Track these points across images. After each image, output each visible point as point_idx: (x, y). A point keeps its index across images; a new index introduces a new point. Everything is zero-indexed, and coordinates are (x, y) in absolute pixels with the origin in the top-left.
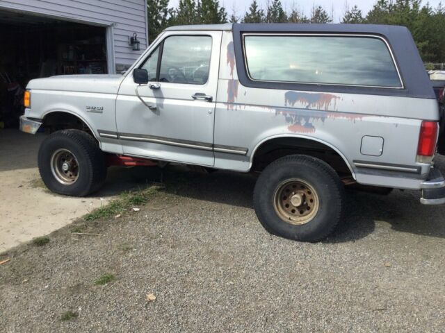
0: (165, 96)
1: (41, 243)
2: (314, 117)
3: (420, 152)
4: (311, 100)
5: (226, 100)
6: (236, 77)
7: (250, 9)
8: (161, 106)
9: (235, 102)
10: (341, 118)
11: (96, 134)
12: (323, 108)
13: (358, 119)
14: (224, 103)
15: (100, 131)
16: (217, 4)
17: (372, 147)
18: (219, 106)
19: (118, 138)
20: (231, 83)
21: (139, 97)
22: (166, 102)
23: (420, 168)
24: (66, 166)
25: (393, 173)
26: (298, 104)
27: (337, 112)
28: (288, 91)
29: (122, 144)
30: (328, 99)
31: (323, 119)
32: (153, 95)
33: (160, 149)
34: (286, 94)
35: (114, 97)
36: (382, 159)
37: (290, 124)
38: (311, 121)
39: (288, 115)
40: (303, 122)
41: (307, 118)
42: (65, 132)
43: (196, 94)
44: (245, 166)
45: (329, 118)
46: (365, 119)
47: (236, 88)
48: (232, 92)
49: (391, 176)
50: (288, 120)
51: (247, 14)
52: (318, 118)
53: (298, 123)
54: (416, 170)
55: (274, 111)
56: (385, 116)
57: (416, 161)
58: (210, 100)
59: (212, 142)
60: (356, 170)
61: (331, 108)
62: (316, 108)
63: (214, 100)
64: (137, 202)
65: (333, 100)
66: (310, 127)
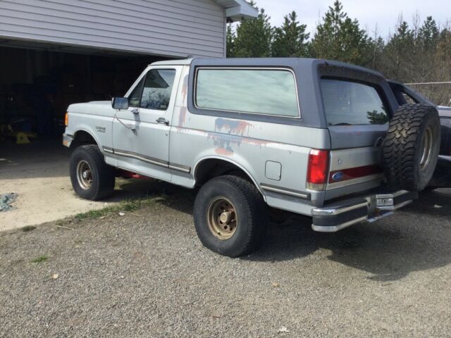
0: (141, 120)
1: (28, 229)
2: (233, 142)
3: (309, 179)
4: (233, 126)
5: (177, 125)
6: (186, 105)
7: (399, 30)
8: (137, 127)
9: (183, 126)
10: (251, 143)
11: (102, 150)
12: (240, 134)
13: (263, 145)
14: (176, 127)
15: (104, 147)
16: (357, 27)
17: (273, 170)
18: (174, 129)
19: (114, 153)
20: (183, 108)
21: (118, 119)
22: (142, 124)
23: (309, 195)
24: (85, 174)
25: (291, 198)
26: (224, 130)
27: (249, 138)
28: (216, 118)
29: (118, 159)
30: (244, 125)
31: (239, 144)
32: (133, 118)
33: (139, 164)
34: (216, 121)
35: (111, 119)
36: (281, 184)
37: (217, 147)
38: (231, 144)
39: (216, 139)
40: (225, 146)
41: (228, 144)
42: (84, 147)
43: (160, 118)
44: (190, 183)
45: (243, 142)
46: (269, 145)
47: (185, 113)
48: (182, 119)
49: (290, 200)
50: (216, 143)
51: (395, 35)
52: (235, 143)
53: (222, 147)
54: (306, 196)
55: (206, 135)
57: (306, 187)
58: (167, 124)
59: (167, 160)
60: (265, 193)
61: (245, 135)
62: (235, 134)
63: (170, 124)
65: (247, 126)
66: (230, 150)
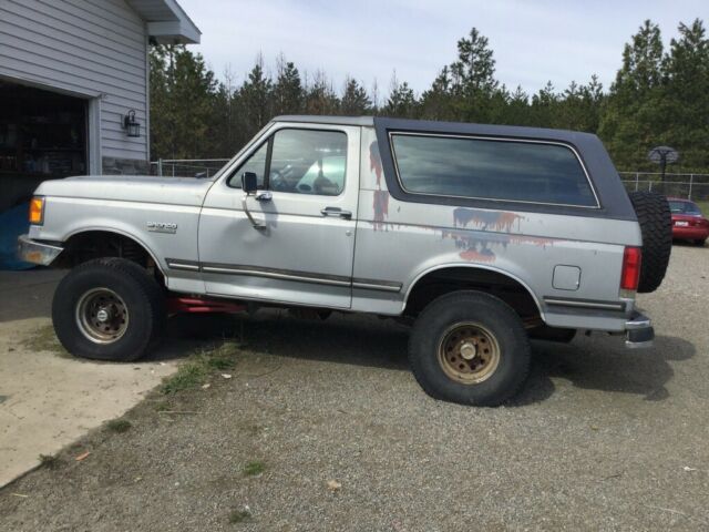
0: (279, 210)
2: (493, 242)
3: (623, 285)
4: (489, 220)
5: (372, 219)
6: (384, 187)
8: (275, 224)
9: (386, 219)
10: (527, 242)
11: (162, 265)
12: (504, 230)
13: (548, 244)
14: (369, 221)
15: (168, 260)
17: (567, 280)
18: (362, 225)
19: (201, 270)
20: (378, 194)
21: (247, 212)
22: (281, 219)
23: (624, 304)
24: (103, 315)
25: (591, 311)
26: (471, 225)
27: (522, 235)
28: (456, 208)
29: (205, 279)
30: (510, 220)
31: (505, 244)
32: (260, 209)
33: (266, 286)
34: (455, 211)
35: (196, 211)
36: (579, 294)
37: (462, 250)
38: (489, 246)
39: (459, 239)
40: (479, 247)
41: (484, 243)
42: (106, 261)
43: (327, 209)
44: (397, 307)
45: (513, 242)
46: (557, 244)
47: (386, 202)
48: (380, 207)
49: (588, 315)
50: (459, 245)
52: (498, 242)
53: (473, 249)
54: (619, 307)
55: (439, 233)
56: (581, 241)
57: (619, 296)
58: (347, 217)
59: (349, 275)
60: (547, 309)
61: (514, 230)
62: (495, 230)
63: (354, 217)
64: (223, 366)
65: (516, 220)
66: (488, 253)
